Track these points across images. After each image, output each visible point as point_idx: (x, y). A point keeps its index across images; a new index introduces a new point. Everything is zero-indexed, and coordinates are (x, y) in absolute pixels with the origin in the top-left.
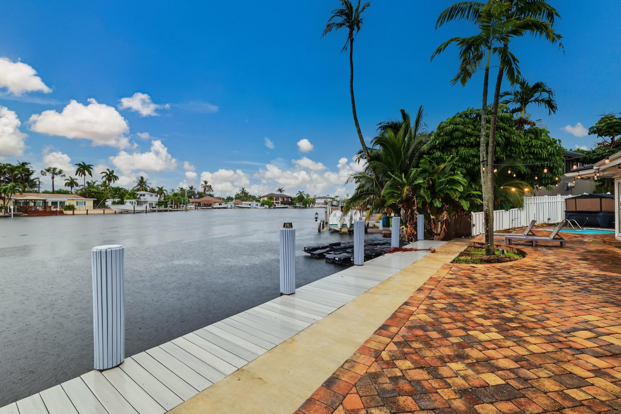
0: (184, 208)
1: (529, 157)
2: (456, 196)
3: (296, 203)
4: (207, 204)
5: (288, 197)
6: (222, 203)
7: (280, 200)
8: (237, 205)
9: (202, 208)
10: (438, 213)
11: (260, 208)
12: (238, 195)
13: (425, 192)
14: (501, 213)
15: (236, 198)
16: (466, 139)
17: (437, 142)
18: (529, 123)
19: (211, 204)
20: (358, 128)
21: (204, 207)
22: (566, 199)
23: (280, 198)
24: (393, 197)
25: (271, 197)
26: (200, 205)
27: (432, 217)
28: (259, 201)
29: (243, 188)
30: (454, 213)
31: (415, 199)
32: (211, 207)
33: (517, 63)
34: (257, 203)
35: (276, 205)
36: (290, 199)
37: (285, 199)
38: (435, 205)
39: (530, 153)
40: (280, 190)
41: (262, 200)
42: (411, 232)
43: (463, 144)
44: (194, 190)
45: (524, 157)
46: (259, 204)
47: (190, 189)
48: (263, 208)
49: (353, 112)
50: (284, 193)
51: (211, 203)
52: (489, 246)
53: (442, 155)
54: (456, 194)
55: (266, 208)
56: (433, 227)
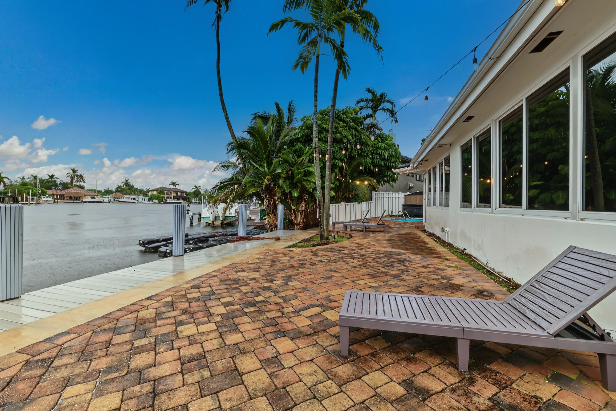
0: (34, 202)
1: (376, 157)
2: (311, 187)
3: (191, 198)
4: (75, 197)
5: (182, 192)
6: (95, 196)
7: (173, 194)
8: (116, 199)
9: (66, 201)
10: (298, 204)
11: (147, 202)
12: (119, 187)
13: (284, 182)
14: (355, 205)
15: (117, 191)
16: (323, 134)
17: (300, 135)
18: (378, 128)
19: (79, 198)
20: (226, 113)
21: (69, 200)
22: (405, 196)
23: (173, 192)
24: (253, 185)
25: (161, 191)
26: (64, 198)
27: (293, 207)
28: (146, 195)
29: (127, 179)
30: (312, 204)
31: (277, 189)
32: (80, 201)
33: (346, 57)
34: (144, 197)
35: (167, 200)
36: (184, 194)
37: (179, 194)
38: (293, 195)
39: (377, 154)
40: (174, 184)
41: (150, 194)
42: (274, 222)
43: (321, 138)
44: (55, 179)
45: (373, 157)
46: (147, 198)
47: (48, 177)
48: (152, 202)
49: (220, 95)
50: (177, 187)
51: (80, 196)
52: (322, 231)
53: (302, 147)
54: (310, 185)
55: (155, 203)
56: (293, 217)
